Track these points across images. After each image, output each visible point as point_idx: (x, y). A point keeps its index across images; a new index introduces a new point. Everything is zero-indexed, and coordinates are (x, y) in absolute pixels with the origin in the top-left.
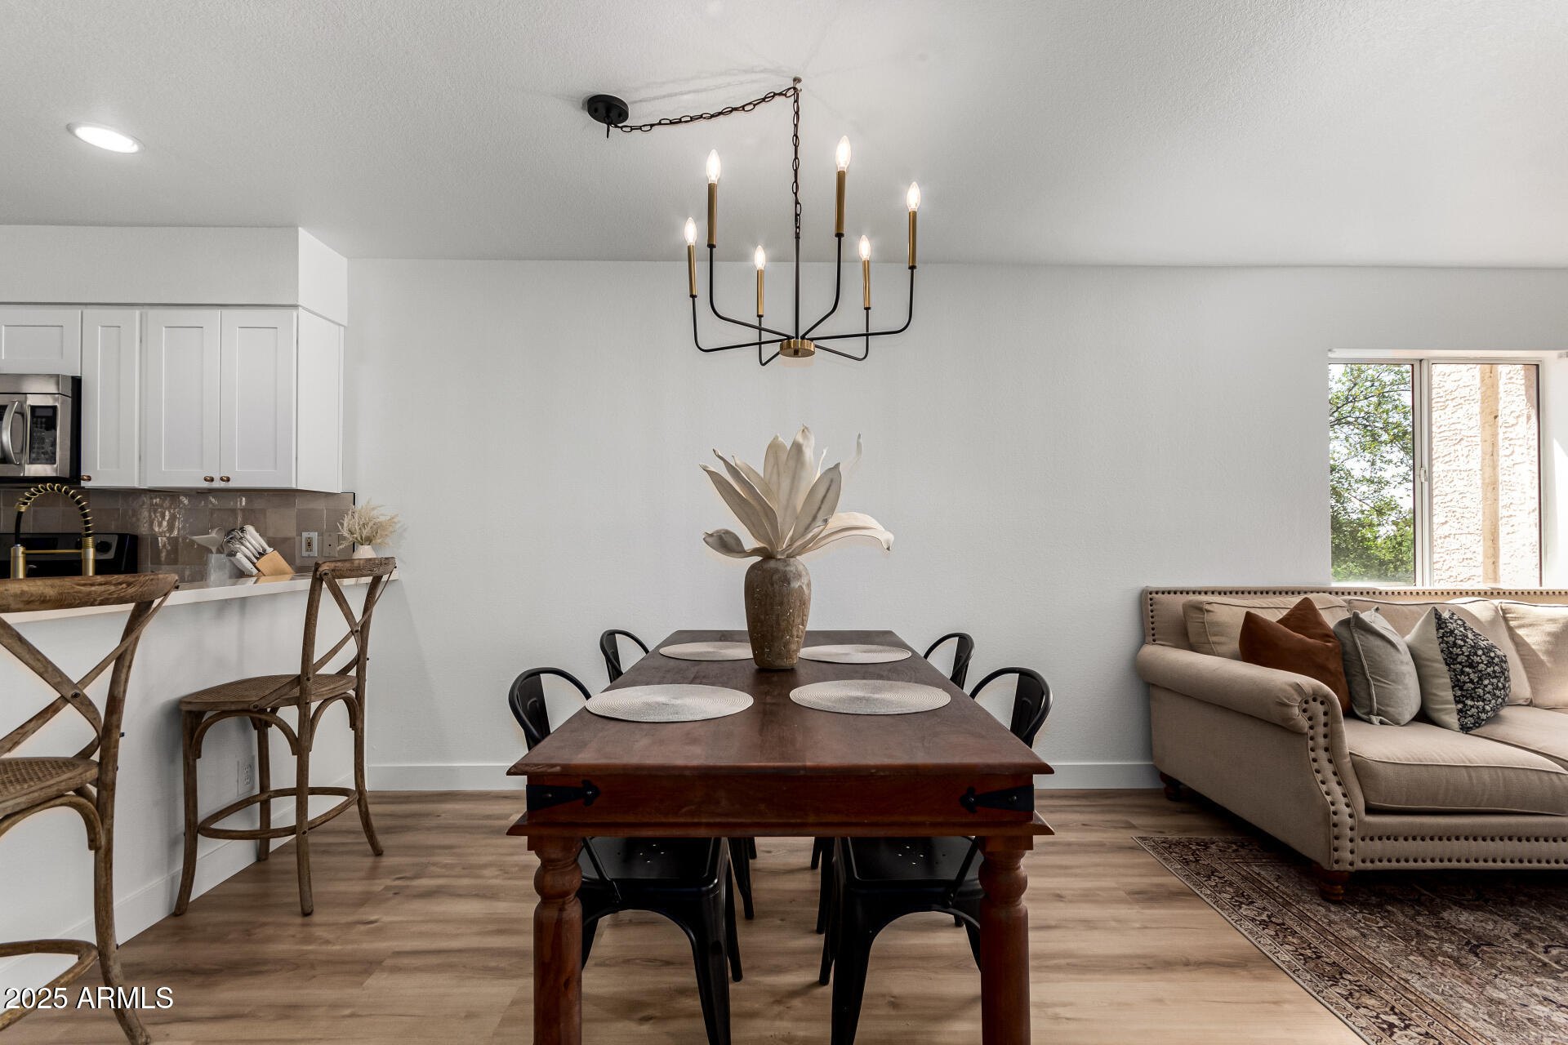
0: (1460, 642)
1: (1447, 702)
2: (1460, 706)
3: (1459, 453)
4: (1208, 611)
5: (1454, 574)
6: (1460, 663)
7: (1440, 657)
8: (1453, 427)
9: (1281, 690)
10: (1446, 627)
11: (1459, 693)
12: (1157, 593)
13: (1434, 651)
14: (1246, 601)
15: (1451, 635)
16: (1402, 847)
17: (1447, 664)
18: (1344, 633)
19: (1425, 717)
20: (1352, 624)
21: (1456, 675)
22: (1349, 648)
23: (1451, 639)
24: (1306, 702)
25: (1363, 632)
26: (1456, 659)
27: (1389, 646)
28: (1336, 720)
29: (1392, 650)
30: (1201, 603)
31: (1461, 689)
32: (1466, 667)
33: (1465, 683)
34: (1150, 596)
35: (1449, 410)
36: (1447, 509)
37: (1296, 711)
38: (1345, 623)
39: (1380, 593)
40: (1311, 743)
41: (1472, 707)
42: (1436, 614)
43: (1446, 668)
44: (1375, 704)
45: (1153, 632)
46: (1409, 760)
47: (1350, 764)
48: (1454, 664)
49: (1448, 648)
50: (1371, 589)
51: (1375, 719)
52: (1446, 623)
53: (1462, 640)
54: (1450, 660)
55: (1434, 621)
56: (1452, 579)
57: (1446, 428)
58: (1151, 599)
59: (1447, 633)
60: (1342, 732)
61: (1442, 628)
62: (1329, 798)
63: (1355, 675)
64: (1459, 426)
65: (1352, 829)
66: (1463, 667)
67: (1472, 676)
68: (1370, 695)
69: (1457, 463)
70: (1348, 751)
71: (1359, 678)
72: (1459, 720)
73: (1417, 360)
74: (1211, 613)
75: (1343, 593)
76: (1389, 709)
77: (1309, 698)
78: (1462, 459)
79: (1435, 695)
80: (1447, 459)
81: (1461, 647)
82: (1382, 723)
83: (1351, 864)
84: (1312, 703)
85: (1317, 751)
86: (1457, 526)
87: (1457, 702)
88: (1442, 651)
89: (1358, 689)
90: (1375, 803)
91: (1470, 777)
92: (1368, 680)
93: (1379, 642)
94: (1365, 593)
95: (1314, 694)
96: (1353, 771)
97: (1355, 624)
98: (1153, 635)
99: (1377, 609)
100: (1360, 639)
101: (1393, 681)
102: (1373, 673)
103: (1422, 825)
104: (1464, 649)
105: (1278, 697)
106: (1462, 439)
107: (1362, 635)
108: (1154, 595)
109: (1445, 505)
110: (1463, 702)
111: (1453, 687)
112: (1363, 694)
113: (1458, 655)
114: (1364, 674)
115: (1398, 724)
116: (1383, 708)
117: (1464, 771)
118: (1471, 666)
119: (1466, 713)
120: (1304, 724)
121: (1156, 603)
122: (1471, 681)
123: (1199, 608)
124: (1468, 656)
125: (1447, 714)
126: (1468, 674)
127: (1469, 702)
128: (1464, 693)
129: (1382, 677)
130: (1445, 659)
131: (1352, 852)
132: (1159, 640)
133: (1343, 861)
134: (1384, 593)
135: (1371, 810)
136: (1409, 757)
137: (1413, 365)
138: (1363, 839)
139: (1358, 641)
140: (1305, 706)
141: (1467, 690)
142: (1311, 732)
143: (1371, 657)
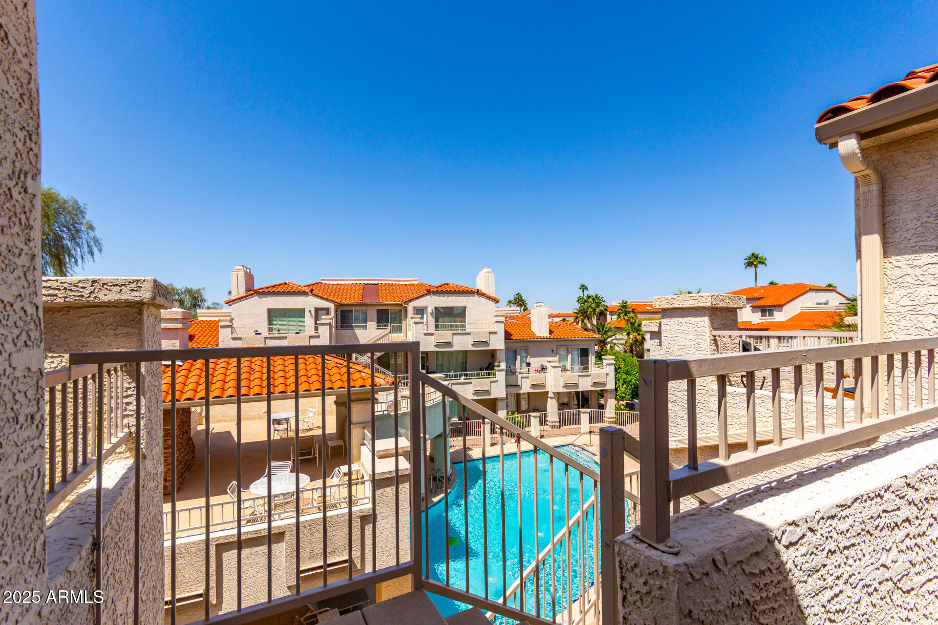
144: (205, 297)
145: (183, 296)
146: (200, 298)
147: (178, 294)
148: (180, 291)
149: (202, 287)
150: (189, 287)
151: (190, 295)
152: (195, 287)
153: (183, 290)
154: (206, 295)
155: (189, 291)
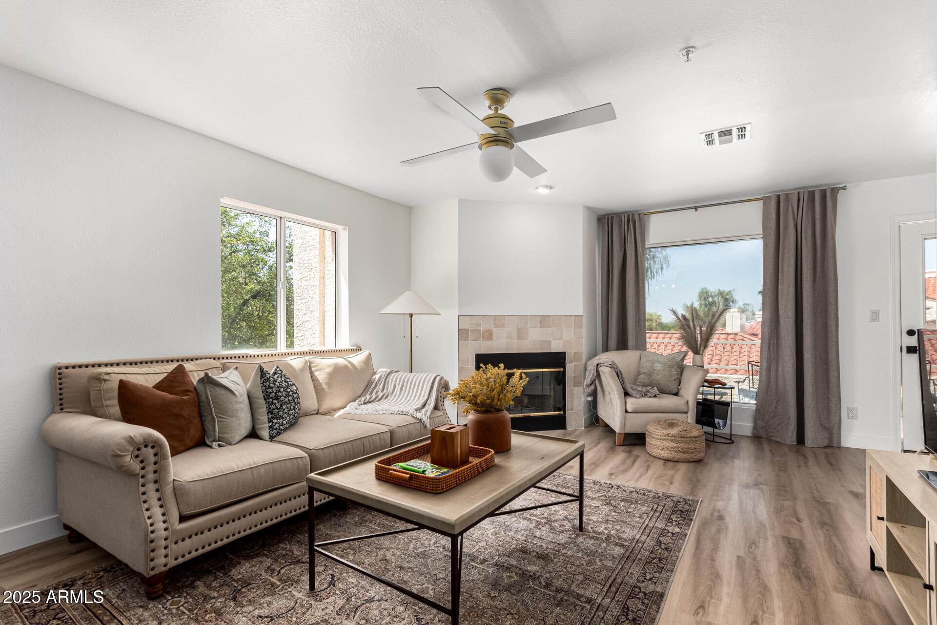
0: (272, 385)
1: (265, 423)
2: (270, 424)
3: (311, 276)
4: (105, 380)
5: (309, 342)
6: (271, 398)
7: (261, 395)
8: (309, 261)
9: (118, 444)
10: (266, 376)
11: (270, 416)
12: (67, 368)
13: (259, 393)
14: (143, 369)
15: (267, 381)
16: (208, 536)
17: (265, 400)
18: (201, 388)
19: (253, 434)
20: (206, 381)
21: (269, 406)
22: (203, 398)
23: (268, 383)
24: (139, 449)
25: (213, 386)
26: (269, 396)
27: (229, 393)
28: (164, 457)
29: (230, 395)
30: (100, 374)
31: (272, 414)
32: (275, 399)
33: (273, 409)
34: (59, 371)
35: (308, 252)
36: (306, 307)
37: (128, 458)
38: (201, 381)
39: (251, 356)
40: (142, 481)
41: (276, 423)
42: (261, 369)
43: (264, 402)
44: (217, 434)
45: (60, 402)
46: (214, 473)
47: (171, 489)
48: (268, 399)
49: (265, 389)
50: (245, 354)
51: (215, 444)
52: (265, 374)
53: (273, 383)
54: (267, 396)
55: (260, 373)
56: (308, 345)
57: (306, 262)
58: (60, 374)
59: (265, 380)
60: (168, 465)
61: (263, 378)
62: (149, 522)
63: (207, 416)
64: (310, 261)
65: (166, 539)
66: (273, 400)
67: (277, 405)
68: (214, 428)
69: (309, 282)
70: (173, 478)
71: (209, 418)
72: (269, 433)
73: (278, 217)
74: (108, 382)
75: (223, 358)
76: (226, 436)
77: (138, 446)
78: (312, 279)
79: (259, 419)
80: (307, 278)
81: (272, 388)
82: (220, 446)
83: (165, 565)
84: (143, 449)
85: (147, 486)
86: (310, 316)
87: (269, 422)
88: (263, 392)
89: (208, 425)
90: (186, 513)
91: (253, 474)
92: (214, 418)
93: (222, 391)
94: (237, 357)
95: (144, 442)
96: (173, 494)
97: (207, 380)
98: (61, 405)
99: (236, 368)
100: (210, 391)
101: (229, 416)
102: (218, 413)
103: (219, 517)
104: (274, 389)
105: (113, 451)
106: (312, 269)
107: (212, 388)
108: (64, 370)
109: (306, 304)
110: (272, 422)
111: (268, 413)
112: (211, 428)
113: (270, 393)
114: (212, 414)
115: (230, 444)
116: (222, 436)
117: (249, 472)
118: (277, 399)
119: (273, 428)
120: (136, 466)
121: (65, 377)
122: (277, 408)
123: (98, 379)
124: (275, 393)
125: (264, 430)
126: (275, 404)
127: (275, 421)
128: (273, 415)
129: (222, 414)
130: (264, 397)
131: (166, 556)
132: (68, 408)
133: (157, 567)
134: (252, 356)
135: (183, 519)
136: (216, 471)
137: (277, 220)
138: (176, 543)
139: (209, 392)
140: (137, 453)
141: (275, 414)
142: (143, 472)
143: (216, 402)
144: (735, 298)
145: (716, 299)
146: (731, 300)
147: (712, 297)
148: (713, 294)
149: (732, 289)
150: (722, 289)
151: (722, 297)
152: (727, 290)
153: (716, 293)
154: (736, 297)
155: (721, 293)
